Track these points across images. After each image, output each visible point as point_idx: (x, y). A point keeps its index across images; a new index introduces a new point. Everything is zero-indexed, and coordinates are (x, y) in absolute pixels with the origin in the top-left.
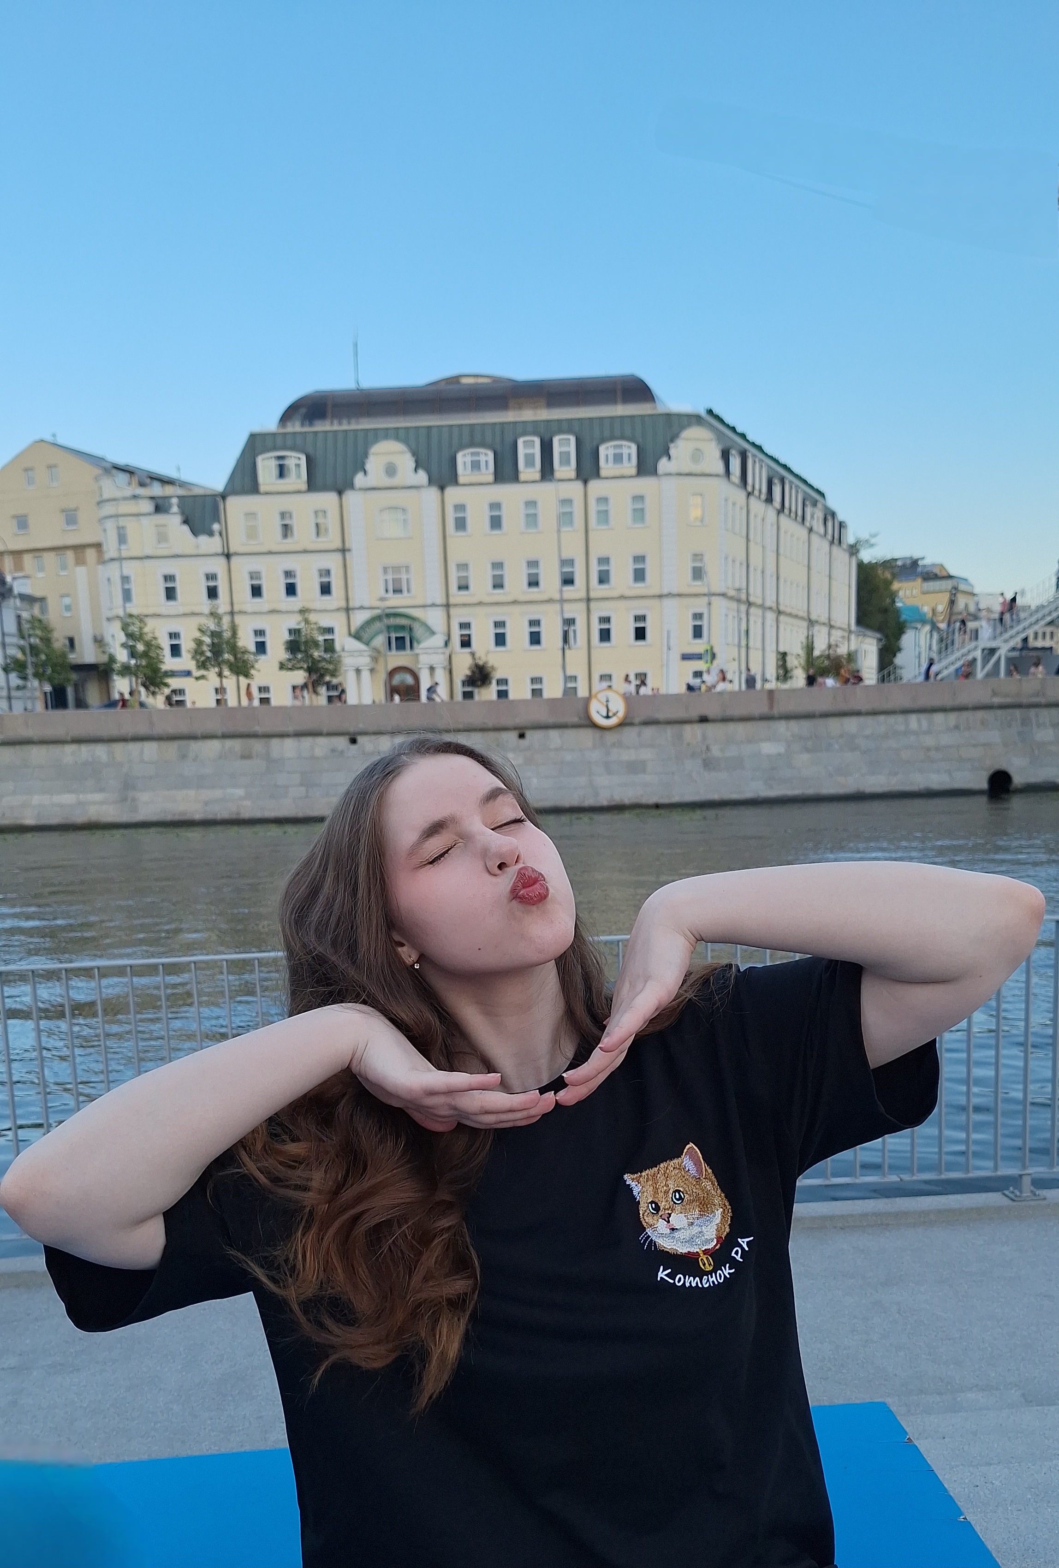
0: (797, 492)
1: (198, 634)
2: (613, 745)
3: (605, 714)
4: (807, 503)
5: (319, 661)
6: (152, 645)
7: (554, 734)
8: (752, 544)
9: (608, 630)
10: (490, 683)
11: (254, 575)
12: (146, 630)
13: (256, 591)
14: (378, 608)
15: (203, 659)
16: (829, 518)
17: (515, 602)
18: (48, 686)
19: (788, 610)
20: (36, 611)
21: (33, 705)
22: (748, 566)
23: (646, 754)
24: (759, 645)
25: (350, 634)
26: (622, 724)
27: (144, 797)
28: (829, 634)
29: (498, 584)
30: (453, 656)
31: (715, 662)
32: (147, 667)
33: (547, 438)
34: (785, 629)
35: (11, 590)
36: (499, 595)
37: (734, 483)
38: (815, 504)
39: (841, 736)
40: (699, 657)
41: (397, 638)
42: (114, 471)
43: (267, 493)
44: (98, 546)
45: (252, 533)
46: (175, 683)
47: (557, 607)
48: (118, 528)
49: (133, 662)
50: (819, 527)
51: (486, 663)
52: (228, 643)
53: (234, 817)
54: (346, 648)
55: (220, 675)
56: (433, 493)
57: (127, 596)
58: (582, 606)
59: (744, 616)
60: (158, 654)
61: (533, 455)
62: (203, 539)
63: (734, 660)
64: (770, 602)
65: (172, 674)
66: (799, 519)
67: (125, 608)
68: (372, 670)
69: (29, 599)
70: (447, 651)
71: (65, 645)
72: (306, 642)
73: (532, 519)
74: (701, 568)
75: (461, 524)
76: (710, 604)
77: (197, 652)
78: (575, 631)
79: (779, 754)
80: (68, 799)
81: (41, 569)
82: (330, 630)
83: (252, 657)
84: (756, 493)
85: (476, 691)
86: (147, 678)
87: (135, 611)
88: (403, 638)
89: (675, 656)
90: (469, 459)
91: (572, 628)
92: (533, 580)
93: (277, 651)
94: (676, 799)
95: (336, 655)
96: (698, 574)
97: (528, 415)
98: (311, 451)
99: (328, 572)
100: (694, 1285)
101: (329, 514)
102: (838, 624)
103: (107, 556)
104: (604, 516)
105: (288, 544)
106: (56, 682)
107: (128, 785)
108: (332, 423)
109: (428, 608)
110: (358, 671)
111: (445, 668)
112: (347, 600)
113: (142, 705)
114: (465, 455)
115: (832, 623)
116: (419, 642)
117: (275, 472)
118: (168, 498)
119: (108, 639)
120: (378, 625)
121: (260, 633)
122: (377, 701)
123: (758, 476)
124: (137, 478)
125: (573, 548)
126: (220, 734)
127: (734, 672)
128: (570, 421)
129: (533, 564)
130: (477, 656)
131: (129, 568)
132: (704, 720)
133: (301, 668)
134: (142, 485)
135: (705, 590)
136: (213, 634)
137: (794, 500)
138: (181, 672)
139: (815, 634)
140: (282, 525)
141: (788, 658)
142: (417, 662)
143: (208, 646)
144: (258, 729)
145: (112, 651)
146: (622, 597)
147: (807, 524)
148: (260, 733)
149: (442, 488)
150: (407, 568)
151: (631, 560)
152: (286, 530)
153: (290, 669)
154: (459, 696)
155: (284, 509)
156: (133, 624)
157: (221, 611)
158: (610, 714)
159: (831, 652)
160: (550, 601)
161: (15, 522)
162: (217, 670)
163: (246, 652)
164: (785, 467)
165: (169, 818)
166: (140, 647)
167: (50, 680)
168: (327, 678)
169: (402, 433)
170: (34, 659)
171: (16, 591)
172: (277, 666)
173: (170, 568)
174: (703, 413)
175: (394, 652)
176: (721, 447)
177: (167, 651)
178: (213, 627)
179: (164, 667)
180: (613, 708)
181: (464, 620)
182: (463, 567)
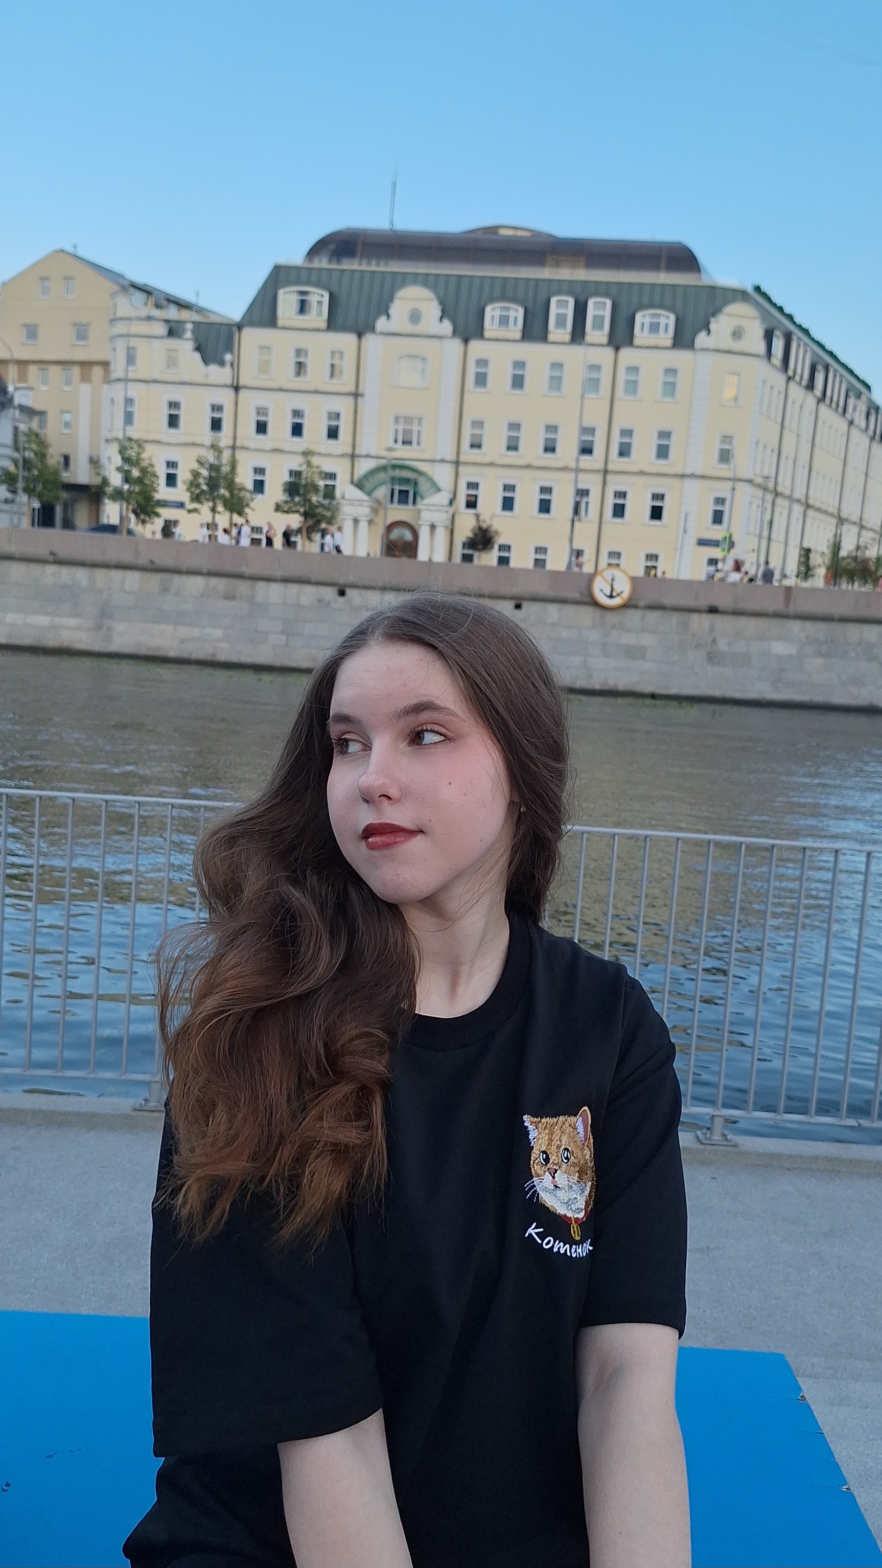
0: (841, 382)
1: (196, 466)
2: (613, 627)
3: (608, 593)
4: (851, 394)
5: (317, 507)
6: (147, 472)
7: (552, 608)
8: (786, 431)
9: (623, 506)
10: (492, 548)
11: (260, 411)
12: (144, 456)
13: (261, 428)
14: (384, 458)
15: (198, 491)
16: (873, 412)
17: (528, 467)
18: (38, 502)
19: (818, 505)
20: (35, 424)
21: (20, 519)
22: (779, 454)
23: (648, 640)
24: (782, 538)
25: (352, 482)
26: (626, 606)
27: (120, 627)
28: (859, 535)
29: (513, 446)
30: (457, 517)
31: (733, 551)
32: (139, 493)
33: (582, 299)
34: (812, 525)
35: (11, 400)
36: (512, 457)
37: (774, 366)
38: (859, 396)
39: (859, 644)
40: (715, 544)
41: (400, 491)
42: (132, 290)
43: (284, 328)
44: (105, 364)
45: (264, 367)
46: (167, 513)
47: (572, 476)
48: (128, 348)
49: (126, 487)
50: (861, 421)
51: (490, 526)
52: (225, 478)
53: (209, 658)
54: (347, 496)
55: (213, 510)
56: (456, 344)
57: (129, 418)
58: (599, 478)
59: (769, 506)
60: (152, 482)
61: (565, 315)
62: (213, 368)
63: (753, 550)
64: (799, 494)
65: (164, 504)
66: (840, 410)
67: (124, 430)
68: (370, 522)
69: (28, 411)
70: (451, 510)
71: (59, 463)
72: (306, 486)
73: (556, 382)
74: (728, 450)
75: (481, 380)
76: (734, 489)
77: (193, 484)
78: (587, 503)
79: (790, 656)
80: (43, 620)
81: (45, 381)
82: (332, 476)
83: (248, 495)
84: (797, 378)
85: (476, 554)
86: (139, 505)
87: (135, 435)
88: (407, 492)
89: (691, 540)
90: (498, 313)
91: (585, 499)
92: (550, 445)
93: (275, 491)
94: (674, 691)
95: (334, 503)
96: (725, 456)
97: (566, 273)
98: (335, 288)
99: (338, 416)
100: (562, 1251)
101: (346, 356)
102: (870, 525)
103: (114, 376)
104: (632, 387)
105: (300, 383)
106: (45, 498)
107: (105, 613)
108: (360, 264)
109: (437, 464)
110: (356, 521)
111: (446, 527)
112: (354, 446)
113: (130, 532)
114: (494, 309)
115: (864, 523)
116: (422, 498)
117: (295, 307)
118: (181, 323)
119: (104, 461)
120: (382, 476)
121: (260, 471)
122: (372, 555)
123: (801, 361)
124: (154, 299)
125: (596, 417)
126: (205, 571)
127: (752, 564)
128: (608, 284)
129: (552, 429)
130: (481, 518)
131: (134, 391)
132: (713, 610)
133: (297, 512)
134: (158, 306)
135: (730, 474)
136: (213, 468)
137: (836, 390)
138: (174, 502)
139: (844, 533)
140: (296, 362)
141: (812, 556)
142: (419, 518)
143: (204, 478)
144: (246, 570)
145: (106, 473)
146: (642, 473)
147: (848, 416)
148: (247, 574)
149: (466, 341)
150: (420, 420)
151: (656, 435)
152: (300, 367)
153: (286, 512)
154: (457, 558)
155: (301, 345)
156: (131, 448)
157: (222, 444)
158: (614, 594)
159: (859, 553)
160: (565, 469)
161: (25, 331)
162: (211, 504)
163: (242, 489)
164: (831, 354)
165: (143, 651)
166: (136, 473)
167: (40, 497)
168: (323, 525)
169: (431, 280)
170: (26, 474)
171: (17, 401)
172: (273, 507)
173: (175, 393)
174: (750, 289)
175: (395, 505)
176: (764, 326)
177: (162, 480)
178: (212, 459)
179: (158, 496)
180: (618, 588)
181: (473, 480)
182: (478, 424)
